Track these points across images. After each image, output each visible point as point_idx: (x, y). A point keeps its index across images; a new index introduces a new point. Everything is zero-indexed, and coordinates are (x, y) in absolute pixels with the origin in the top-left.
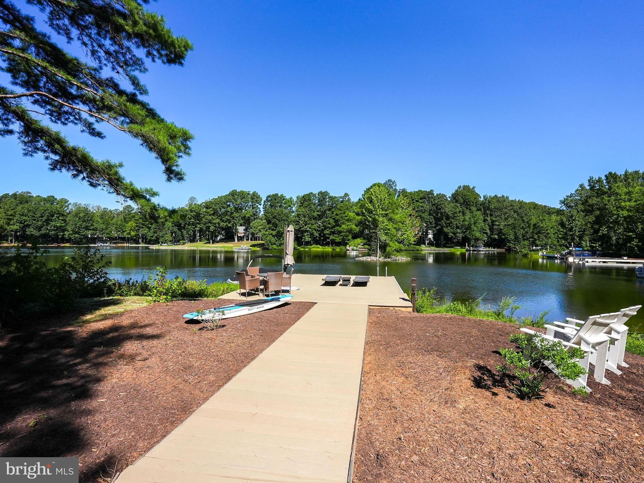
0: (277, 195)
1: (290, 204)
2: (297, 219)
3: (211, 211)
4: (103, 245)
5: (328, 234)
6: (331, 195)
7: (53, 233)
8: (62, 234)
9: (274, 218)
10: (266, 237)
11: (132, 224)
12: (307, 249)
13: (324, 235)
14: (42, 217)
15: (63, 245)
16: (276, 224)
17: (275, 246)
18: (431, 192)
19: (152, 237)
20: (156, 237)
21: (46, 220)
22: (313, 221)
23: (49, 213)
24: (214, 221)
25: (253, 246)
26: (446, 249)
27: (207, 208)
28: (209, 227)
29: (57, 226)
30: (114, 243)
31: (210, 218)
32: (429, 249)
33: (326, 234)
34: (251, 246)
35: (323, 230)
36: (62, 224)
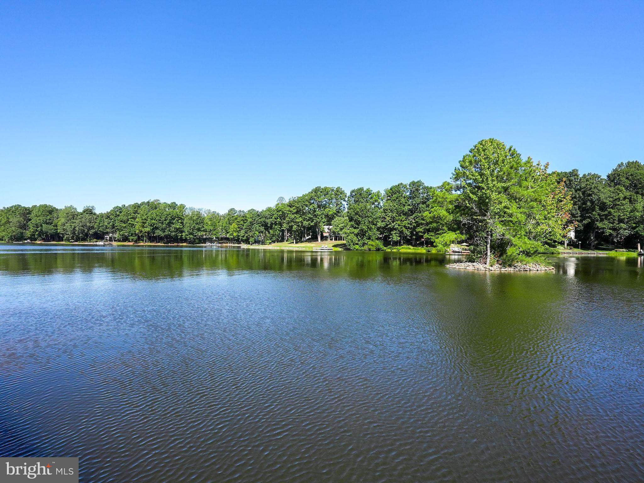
0: (362, 189)
1: (377, 199)
2: (383, 215)
3: (294, 209)
4: (211, 244)
5: (421, 232)
6: (426, 185)
7: (173, 234)
8: (181, 235)
9: (356, 214)
10: (347, 236)
11: (234, 226)
12: (395, 250)
13: (417, 233)
14: (165, 220)
15: (181, 244)
16: (359, 221)
17: (357, 247)
18: (574, 173)
19: (243, 237)
20: (247, 237)
21: (168, 223)
22: (403, 217)
23: (171, 218)
24: (297, 220)
25: (335, 246)
26: (601, 252)
27: (290, 207)
28: (292, 226)
29: (177, 228)
30: (219, 243)
31: (293, 216)
32: (570, 251)
33: (419, 232)
34: (333, 246)
35: (415, 228)
36: (181, 226)
